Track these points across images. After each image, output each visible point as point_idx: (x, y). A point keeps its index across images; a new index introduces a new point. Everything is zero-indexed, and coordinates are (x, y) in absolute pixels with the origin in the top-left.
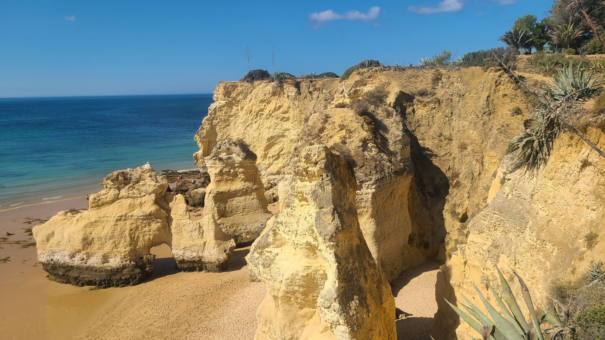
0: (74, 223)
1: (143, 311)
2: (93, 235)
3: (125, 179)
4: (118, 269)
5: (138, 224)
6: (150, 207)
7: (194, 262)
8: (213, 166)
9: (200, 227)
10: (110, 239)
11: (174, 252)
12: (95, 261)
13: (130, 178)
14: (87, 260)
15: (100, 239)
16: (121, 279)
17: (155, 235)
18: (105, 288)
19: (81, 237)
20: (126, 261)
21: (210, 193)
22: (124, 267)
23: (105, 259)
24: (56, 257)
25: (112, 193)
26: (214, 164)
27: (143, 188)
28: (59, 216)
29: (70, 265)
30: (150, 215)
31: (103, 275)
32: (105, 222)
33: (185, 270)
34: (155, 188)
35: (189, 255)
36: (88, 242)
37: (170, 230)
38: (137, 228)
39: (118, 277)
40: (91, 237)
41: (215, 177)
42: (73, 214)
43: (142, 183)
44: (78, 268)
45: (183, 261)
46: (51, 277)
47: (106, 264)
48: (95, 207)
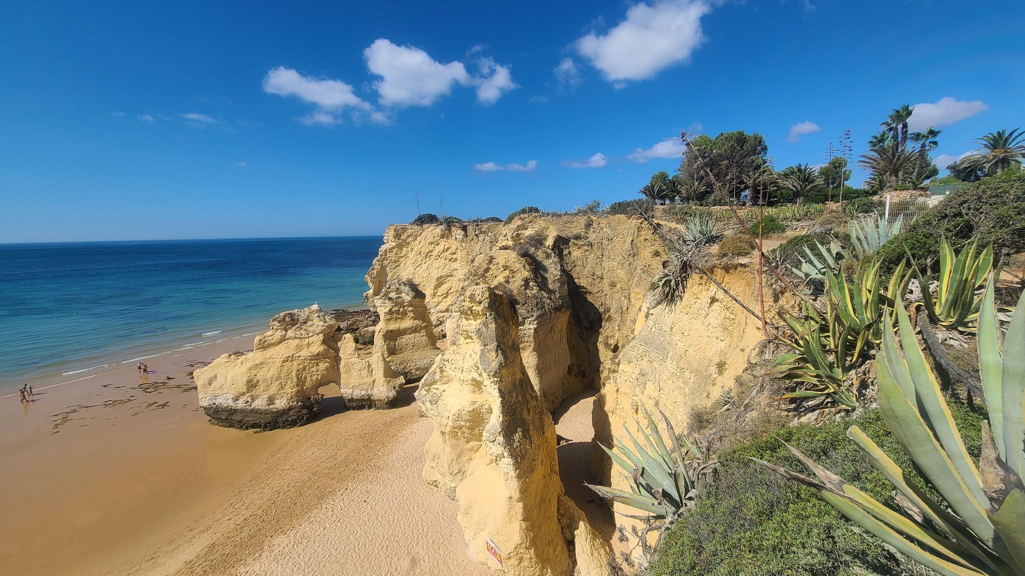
0: (238, 365)
1: (309, 453)
2: (258, 377)
3: (293, 320)
4: (284, 410)
5: (306, 364)
6: (317, 347)
7: (363, 400)
8: (383, 305)
9: (369, 365)
10: (276, 380)
11: (342, 391)
12: (260, 403)
13: (298, 319)
14: (252, 402)
15: (265, 380)
16: (287, 420)
17: (323, 374)
18: (271, 430)
19: (245, 379)
20: (293, 402)
21: (380, 332)
22: (291, 408)
23: (271, 400)
24: (218, 401)
25: (279, 334)
26: (384, 303)
27: (311, 329)
28: (222, 359)
29: (233, 408)
30: (318, 355)
31: (269, 418)
32: (271, 364)
33: (354, 408)
34: (323, 328)
35: (358, 393)
36: (252, 385)
37: (338, 369)
38: (304, 368)
39: (284, 419)
40: (256, 379)
41: (385, 316)
42: (237, 356)
43: (309, 323)
44: (242, 411)
45: (351, 400)
46: (213, 421)
47: (272, 406)
48: (260, 348)
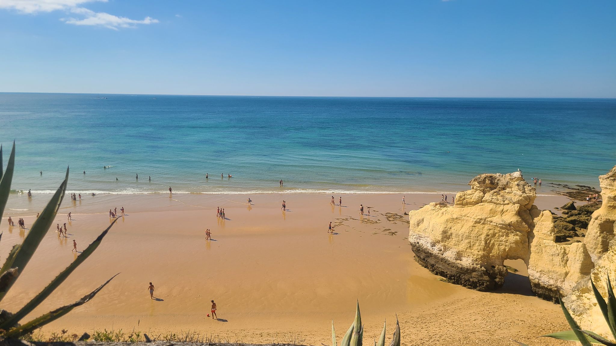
0: (440, 215)
2: (452, 231)
3: (492, 183)
4: (468, 269)
5: (496, 231)
6: (511, 217)
7: (550, 290)
8: (608, 187)
9: (565, 253)
10: (466, 238)
11: (530, 271)
12: (450, 255)
13: (497, 183)
14: (444, 252)
15: (457, 235)
16: (469, 280)
17: (511, 247)
18: (454, 283)
19: (441, 229)
20: (477, 264)
21: (596, 219)
22: (474, 270)
23: (459, 256)
24: (421, 242)
25: (477, 194)
26: (610, 185)
27: (508, 196)
28: (429, 207)
29: (430, 252)
30: (510, 225)
31: (454, 271)
32: (465, 221)
33: (540, 296)
34: (520, 198)
35: (546, 281)
36: (447, 236)
37: (529, 247)
38: (494, 235)
39: (466, 277)
40: (450, 232)
41: (609, 201)
42: (441, 207)
43: (508, 190)
44: (436, 257)
45: (537, 285)
46: (417, 258)
47: (458, 261)
48: (459, 204)
